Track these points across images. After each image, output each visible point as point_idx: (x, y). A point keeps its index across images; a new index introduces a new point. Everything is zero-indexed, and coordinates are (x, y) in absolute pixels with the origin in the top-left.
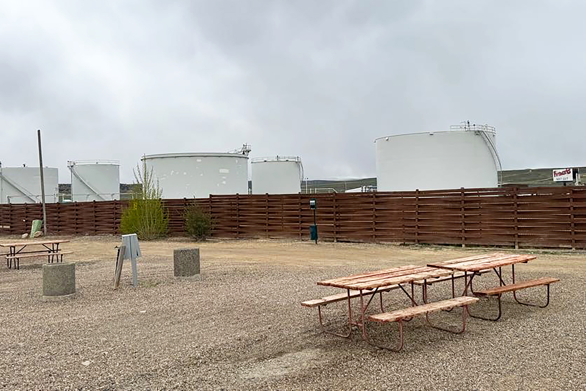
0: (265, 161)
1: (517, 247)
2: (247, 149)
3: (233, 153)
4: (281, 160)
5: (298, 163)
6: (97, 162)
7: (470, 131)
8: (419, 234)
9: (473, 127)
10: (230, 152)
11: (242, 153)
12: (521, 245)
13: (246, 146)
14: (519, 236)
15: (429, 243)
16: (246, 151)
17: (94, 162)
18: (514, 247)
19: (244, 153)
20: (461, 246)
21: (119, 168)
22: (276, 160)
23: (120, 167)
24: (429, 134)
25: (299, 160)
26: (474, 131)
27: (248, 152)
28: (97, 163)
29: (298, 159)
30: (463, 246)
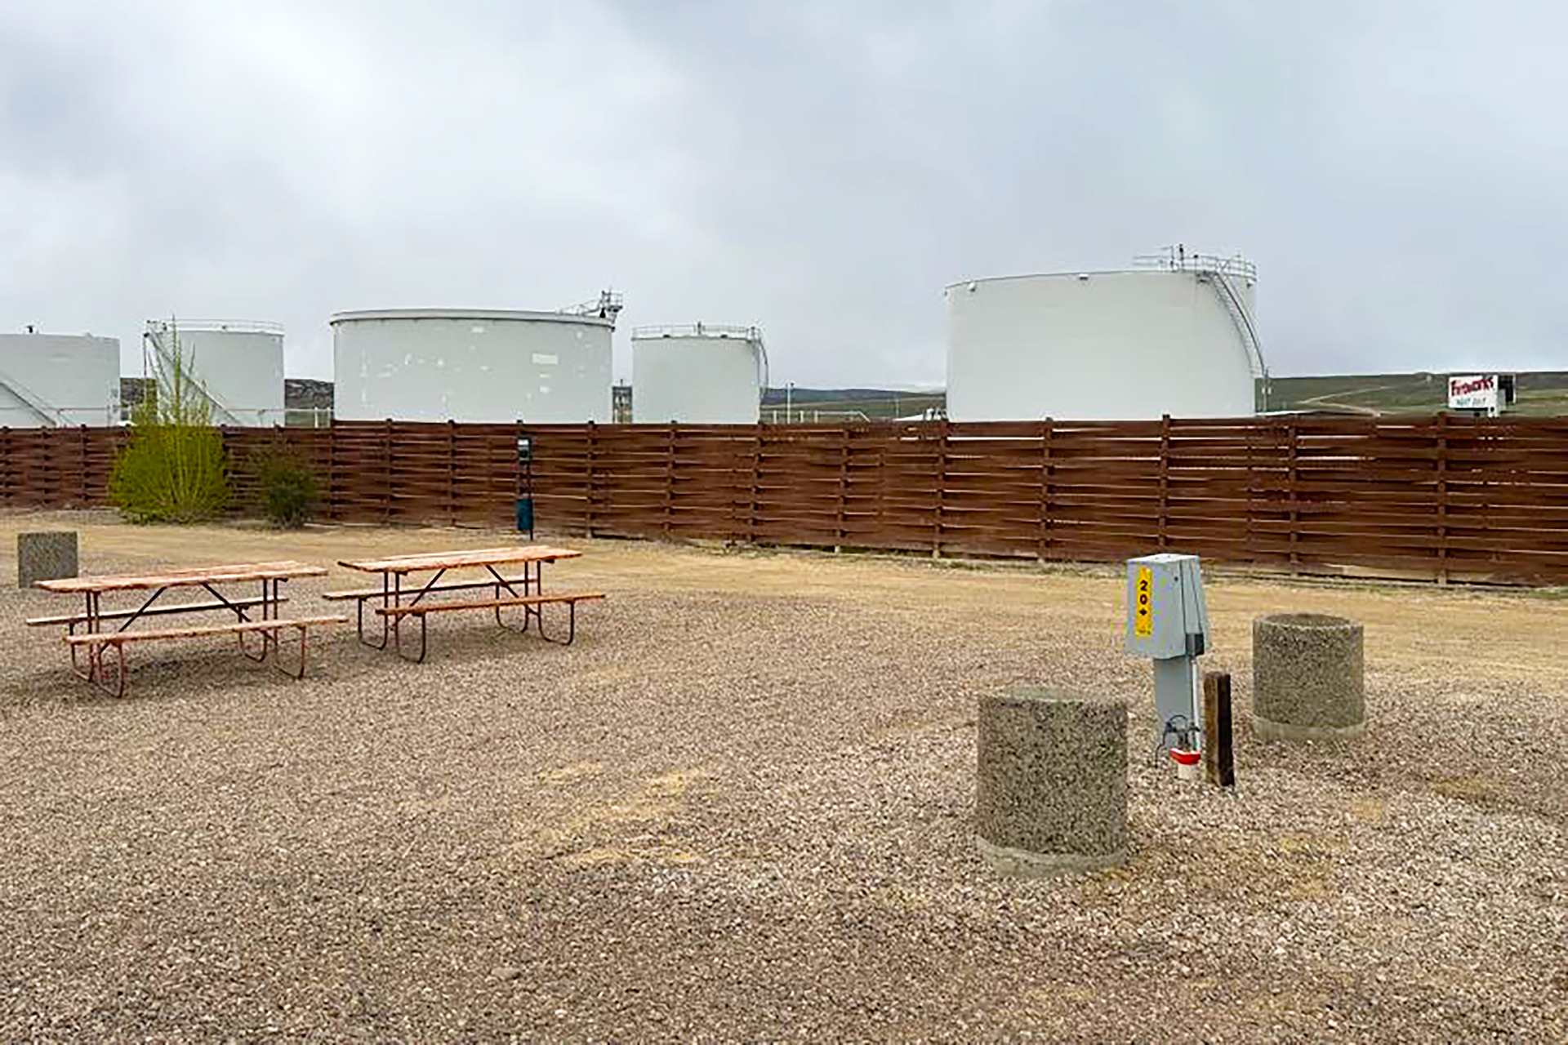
0: (666, 336)
1: (936, 553)
2: (613, 303)
3: (574, 312)
4: (711, 335)
5: (754, 345)
6: (223, 324)
7: (1184, 271)
8: (755, 522)
9: (1193, 261)
10: (566, 311)
11: (598, 313)
12: (946, 549)
13: (609, 294)
14: (943, 530)
15: (773, 541)
16: (610, 309)
17: (217, 326)
18: (930, 553)
19: (603, 315)
20: (832, 549)
21: (281, 341)
22: (696, 334)
23: (284, 339)
24: (1074, 278)
25: (757, 337)
26: (1195, 271)
27: (616, 311)
28: (224, 327)
29: (753, 334)
30: (837, 549)
